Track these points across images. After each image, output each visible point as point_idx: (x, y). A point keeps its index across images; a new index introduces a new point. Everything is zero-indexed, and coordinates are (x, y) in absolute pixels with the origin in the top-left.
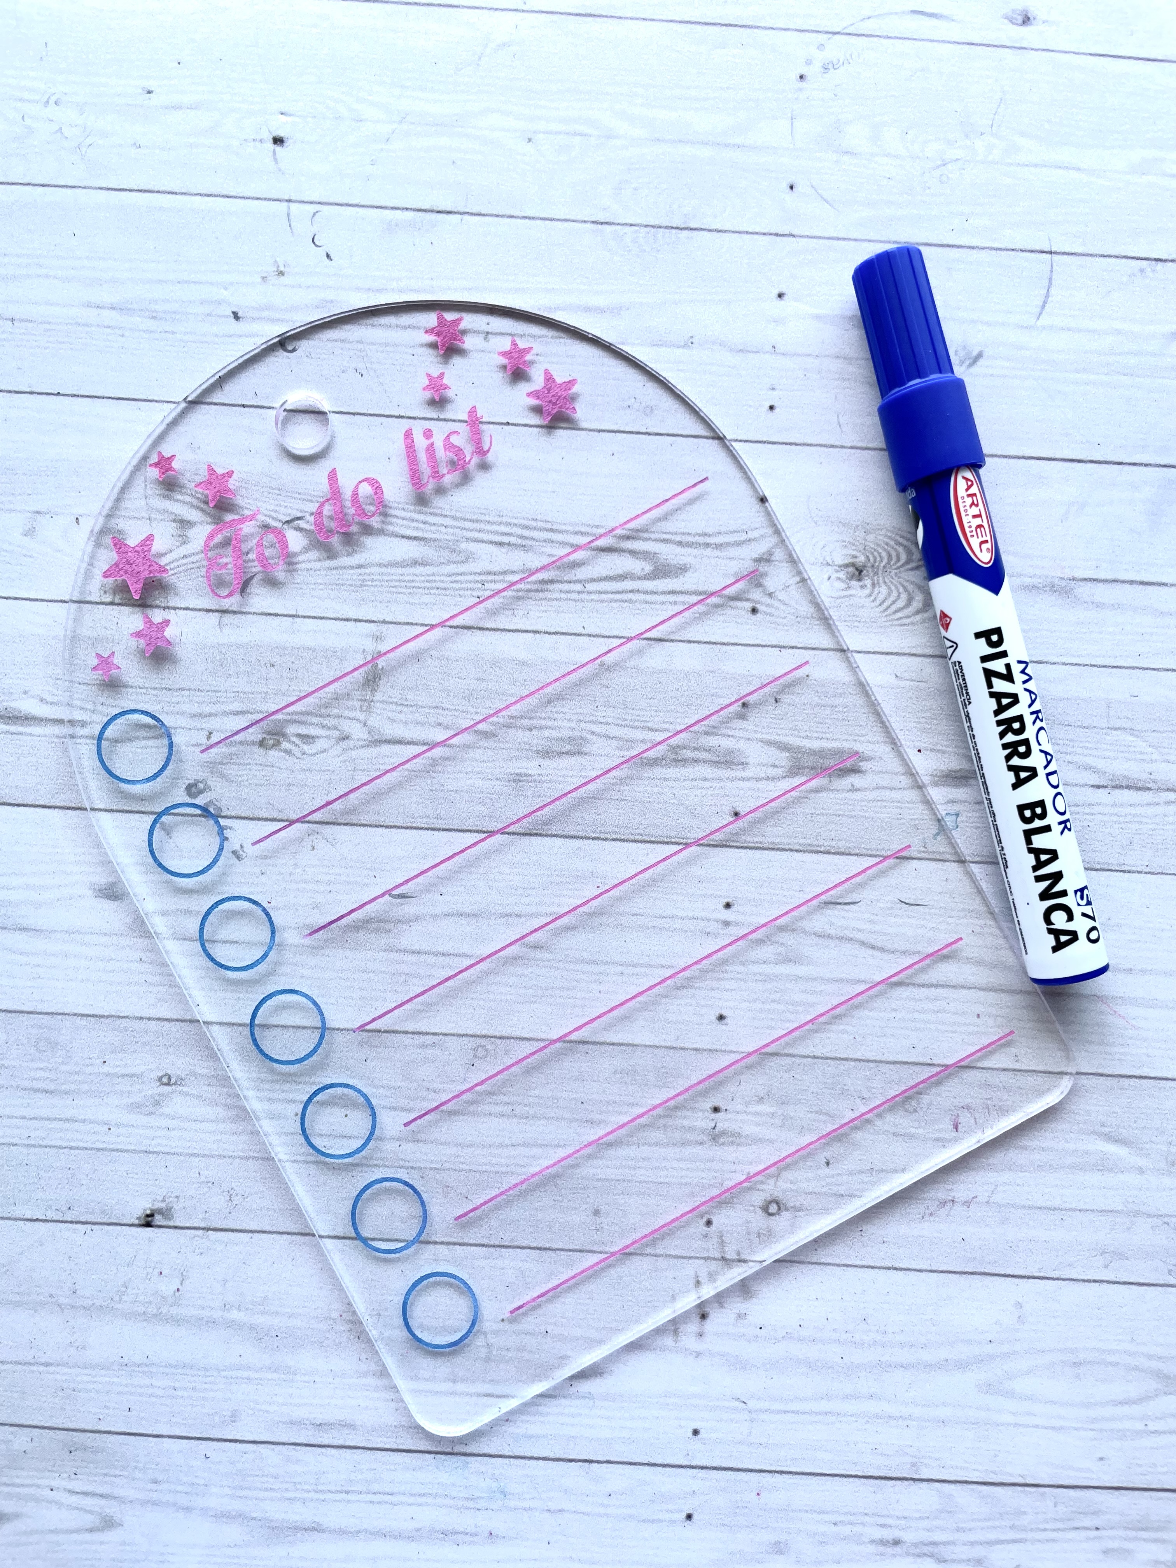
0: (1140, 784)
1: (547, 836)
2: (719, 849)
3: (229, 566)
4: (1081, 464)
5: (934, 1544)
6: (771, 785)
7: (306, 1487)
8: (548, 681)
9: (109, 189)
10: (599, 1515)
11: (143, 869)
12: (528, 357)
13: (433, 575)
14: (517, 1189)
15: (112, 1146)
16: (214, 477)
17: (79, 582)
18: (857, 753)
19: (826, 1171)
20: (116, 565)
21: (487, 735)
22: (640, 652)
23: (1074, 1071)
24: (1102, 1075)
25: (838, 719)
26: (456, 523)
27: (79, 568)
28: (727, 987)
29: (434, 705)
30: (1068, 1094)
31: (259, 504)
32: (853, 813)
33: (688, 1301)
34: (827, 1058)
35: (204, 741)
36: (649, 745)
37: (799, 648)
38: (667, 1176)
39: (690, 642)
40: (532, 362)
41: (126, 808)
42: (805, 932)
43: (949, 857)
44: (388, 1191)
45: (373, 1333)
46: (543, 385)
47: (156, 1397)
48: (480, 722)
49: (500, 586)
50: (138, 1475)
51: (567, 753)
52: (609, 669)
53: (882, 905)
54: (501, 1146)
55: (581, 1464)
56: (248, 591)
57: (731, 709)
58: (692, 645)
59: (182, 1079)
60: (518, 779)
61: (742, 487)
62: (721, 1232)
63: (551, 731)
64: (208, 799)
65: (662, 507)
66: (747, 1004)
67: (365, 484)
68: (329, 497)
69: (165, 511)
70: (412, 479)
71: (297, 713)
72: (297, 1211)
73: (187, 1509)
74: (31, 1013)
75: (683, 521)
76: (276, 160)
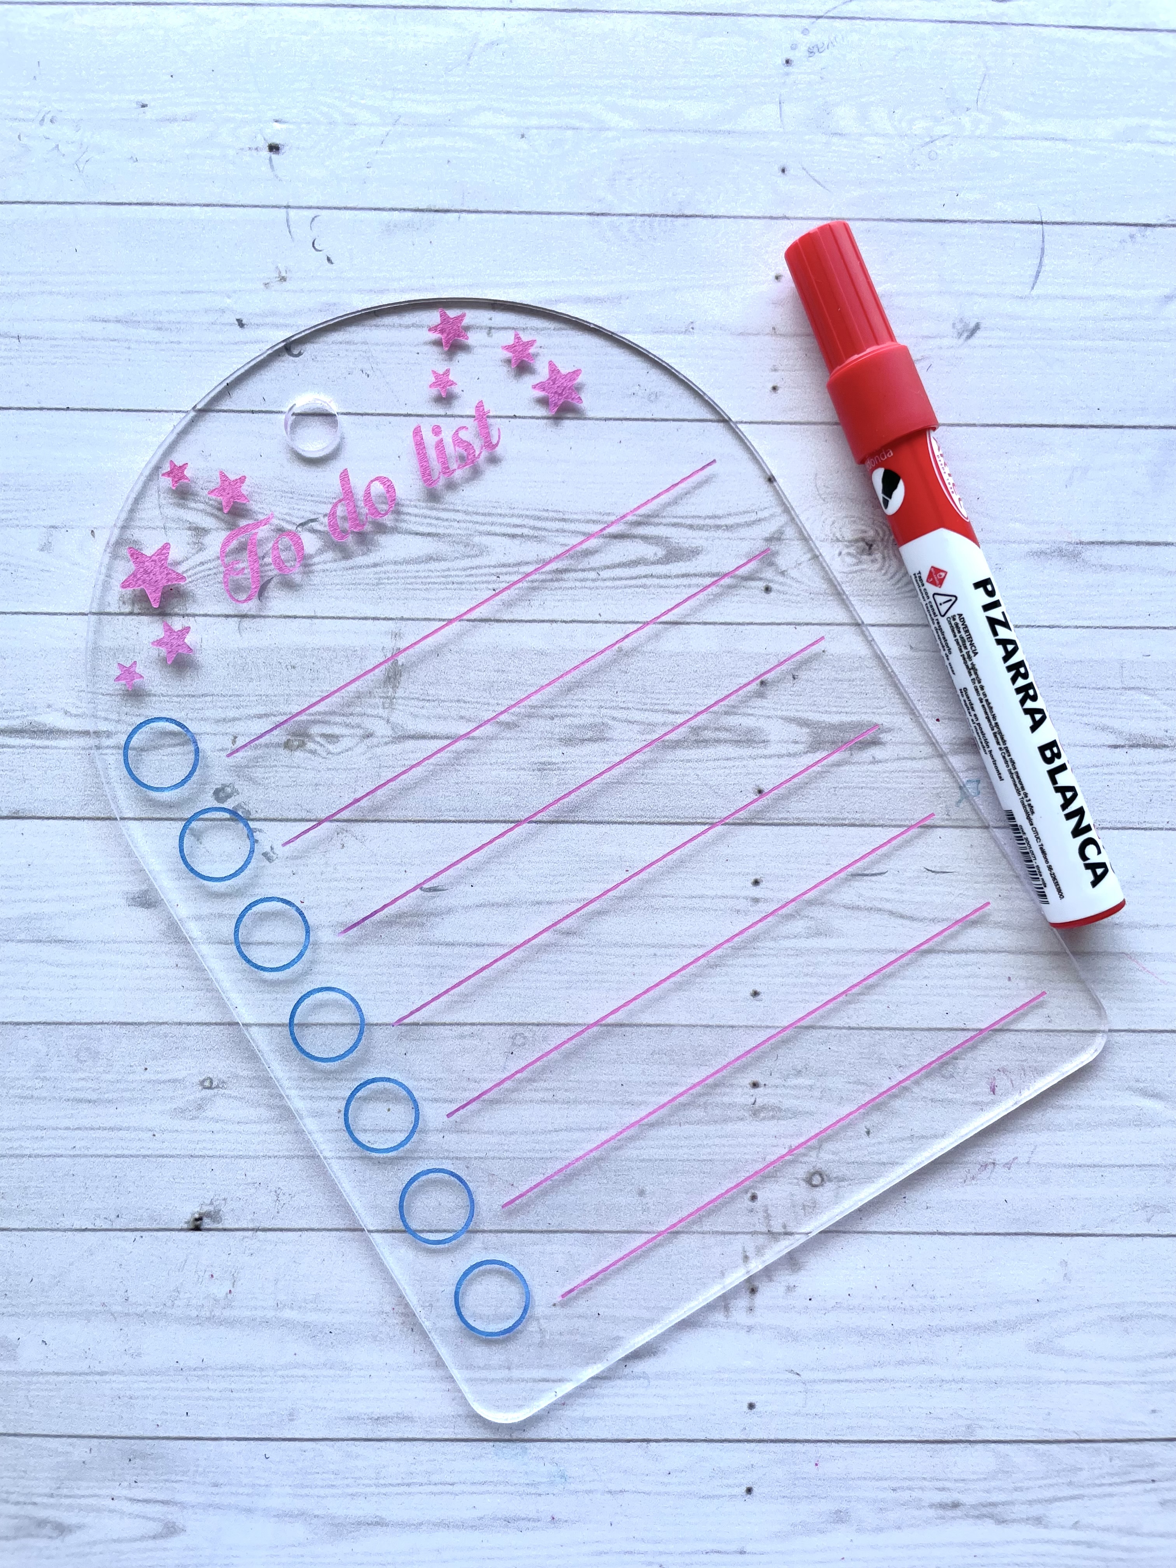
0: (1157, 742)
1: (574, 822)
2: (744, 827)
3: (246, 571)
4: (1082, 429)
5: (994, 1504)
6: (793, 761)
7: (367, 1482)
8: (568, 669)
9: (108, 204)
10: (659, 1494)
11: (175, 875)
12: (532, 350)
13: (449, 570)
14: (562, 1174)
15: (157, 1153)
16: (227, 483)
17: (98, 593)
18: (876, 725)
19: (866, 1140)
20: (134, 575)
21: (508, 726)
22: (657, 636)
23: (1107, 1029)
24: (1134, 1031)
25: (855, 693)
26: (468, 518)
27: (97, 579)
28: (760, 963)
29: (456, 698)
30: (1102, 1052)
31: (273, 509)
32: (875, 785)
33: (737, 1277)
34: (862, 1029)
35: (230, 746)
36: (671, 728)
37: (814, 624)
38: (710, 1154)
39: (705, 623)
40: (537, 355)
41: (155, 816)
42: (833, 905)
43: (971, 823)
44: (434, 1182)
45: (427, 1325)
46: (548, 376)
47: (213, 1400)
48: (502, 713)
49: (515, 578)
50: (199, 1479)
51: (589, 740)
52: (626, 654)
53: (908, 875)
54: (544, 1132)
55: (639, 1443)
56: (266, 595)
57: (749, 688)
58: (708, 626)
59: (223, 1082)
60: (543, 767)
61: (751, 468)
62: (766, 1206)
63: (572, 719)
64: (237, 803)
65: (672, 491)
66: (780, 979)
67: (377, 483)
68: (341, 497)
69: (179, 519)
70: (423, 476)
71: (320, 713)
72: (346, 1209)
73: (249, 1511)
74: (70, 1024)
75: (693, 504)
76: (272, 167)
